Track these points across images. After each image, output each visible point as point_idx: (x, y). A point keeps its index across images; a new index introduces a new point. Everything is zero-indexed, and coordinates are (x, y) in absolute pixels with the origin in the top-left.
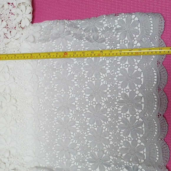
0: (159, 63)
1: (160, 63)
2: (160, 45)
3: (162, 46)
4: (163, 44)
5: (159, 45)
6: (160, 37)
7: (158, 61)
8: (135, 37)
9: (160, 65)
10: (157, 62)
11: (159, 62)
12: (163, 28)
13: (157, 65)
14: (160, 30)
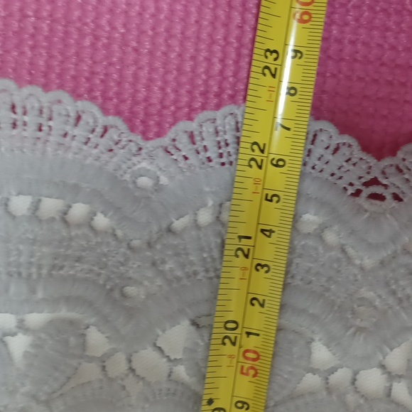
0: (374, 182)
1: (376, 173)
2: (212, 153)
3: (229, 137)
4: (208, 129)
5: (216, 160)
6: (149, 145)
7: (358, 193)
8: (103, 362)
9: (394, 180)
10: (362, 201)
11: (367, 184)
12: (69, 105)
13: (390, 203)
14: (80, 132)
